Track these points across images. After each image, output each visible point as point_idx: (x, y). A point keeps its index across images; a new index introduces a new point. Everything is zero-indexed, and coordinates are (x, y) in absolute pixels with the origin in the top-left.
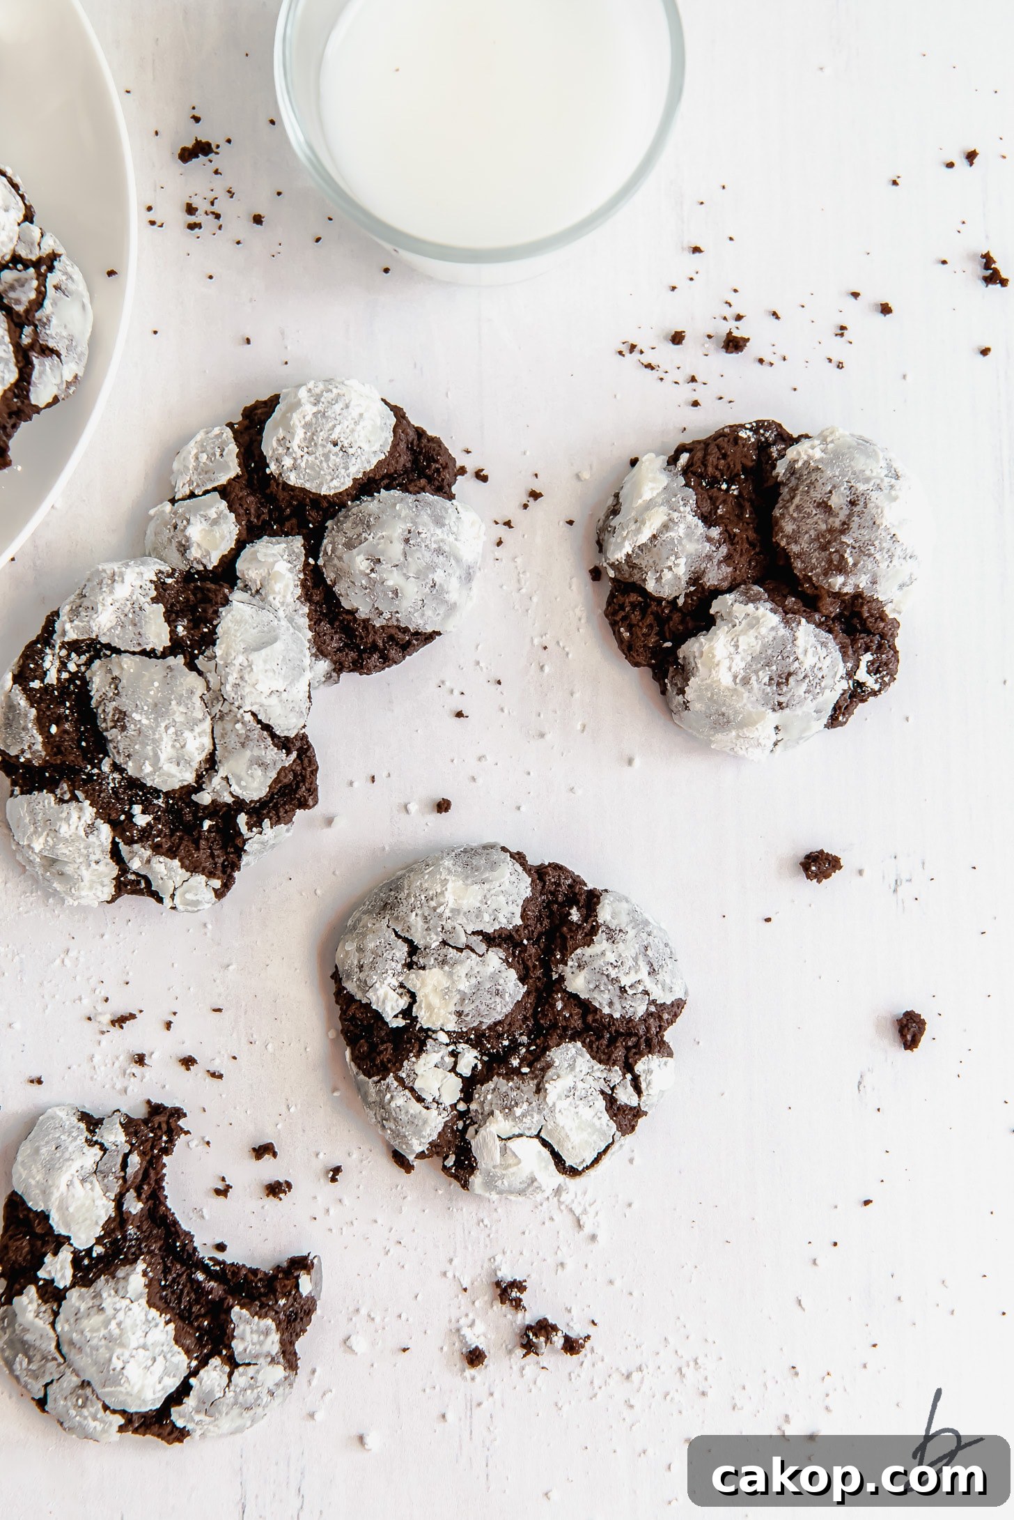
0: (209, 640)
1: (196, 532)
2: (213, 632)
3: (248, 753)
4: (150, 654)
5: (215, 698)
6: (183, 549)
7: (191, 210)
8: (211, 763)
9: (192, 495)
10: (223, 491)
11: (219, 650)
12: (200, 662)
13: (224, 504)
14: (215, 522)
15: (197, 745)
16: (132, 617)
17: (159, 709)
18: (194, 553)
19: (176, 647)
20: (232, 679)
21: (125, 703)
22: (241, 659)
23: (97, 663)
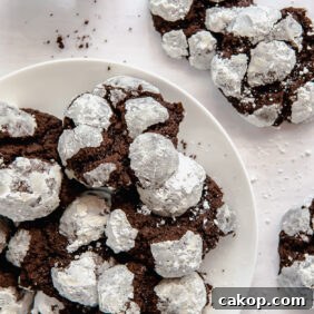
0: (246, 40)
1: (203, 46)
2: (242, 38)
3: (288, 28)
4: (249, 61)
5: (267, 38)
6: (209, 51)
7: (81, 46)
8: (289, 43)
9: (188, 49)
10: (188, 36)
11: (250, 35)
12: (254, 43)
13: (193, 36)
14: (200, 39)
15: (283, 47)
16: (235, 67)
17: (269, 59)
18: (211, 47)
19: (247, 52)
20: (262, 31)
21: (265, 72)
22: (255, 28)
23: (249, 82)
